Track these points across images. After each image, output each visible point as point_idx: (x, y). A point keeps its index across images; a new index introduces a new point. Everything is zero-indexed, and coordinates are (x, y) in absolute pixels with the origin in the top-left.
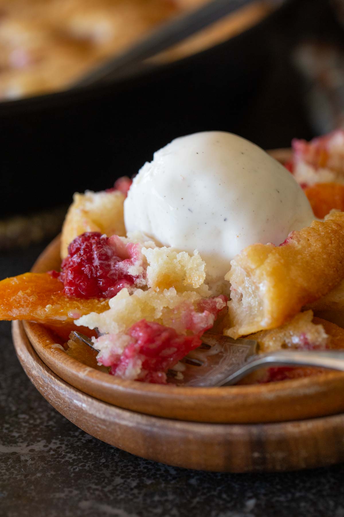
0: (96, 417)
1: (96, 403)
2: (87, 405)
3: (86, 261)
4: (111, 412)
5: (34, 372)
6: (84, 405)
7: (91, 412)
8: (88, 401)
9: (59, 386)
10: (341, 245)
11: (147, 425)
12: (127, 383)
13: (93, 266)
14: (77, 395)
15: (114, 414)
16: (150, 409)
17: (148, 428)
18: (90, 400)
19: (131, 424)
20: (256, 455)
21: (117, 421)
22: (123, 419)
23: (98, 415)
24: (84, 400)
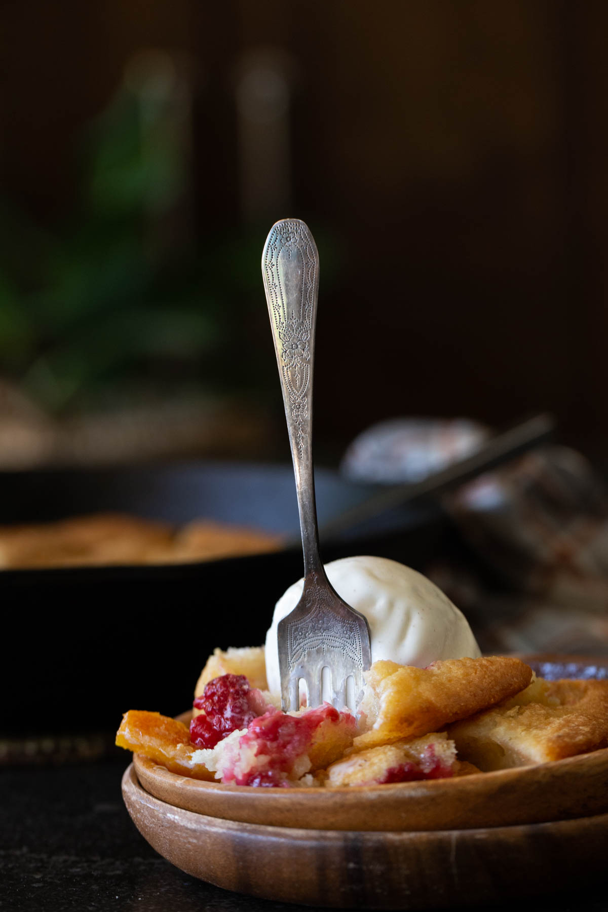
0: (187, 829)
1: (189, 814)
2: (180, 816)
3: (217, 711)
4: (202, 820)
5: (133, 798)
6: (177, 817)
7: (182, 824)
8: (181, 812)
9: (155, 803)
10: (486, 676)
11: (237, 830)
12: (224, 784)
13: (223, 717)
14: (171, 809)
15: (205, 821)
16: (245, 814)
17: (239, 834)
18: (183, 811)
19: (220, 831)
20: (351, 865)
21: (208, 828)
22: (214, 826)
23: (189, 825)
24: (177, 811)
